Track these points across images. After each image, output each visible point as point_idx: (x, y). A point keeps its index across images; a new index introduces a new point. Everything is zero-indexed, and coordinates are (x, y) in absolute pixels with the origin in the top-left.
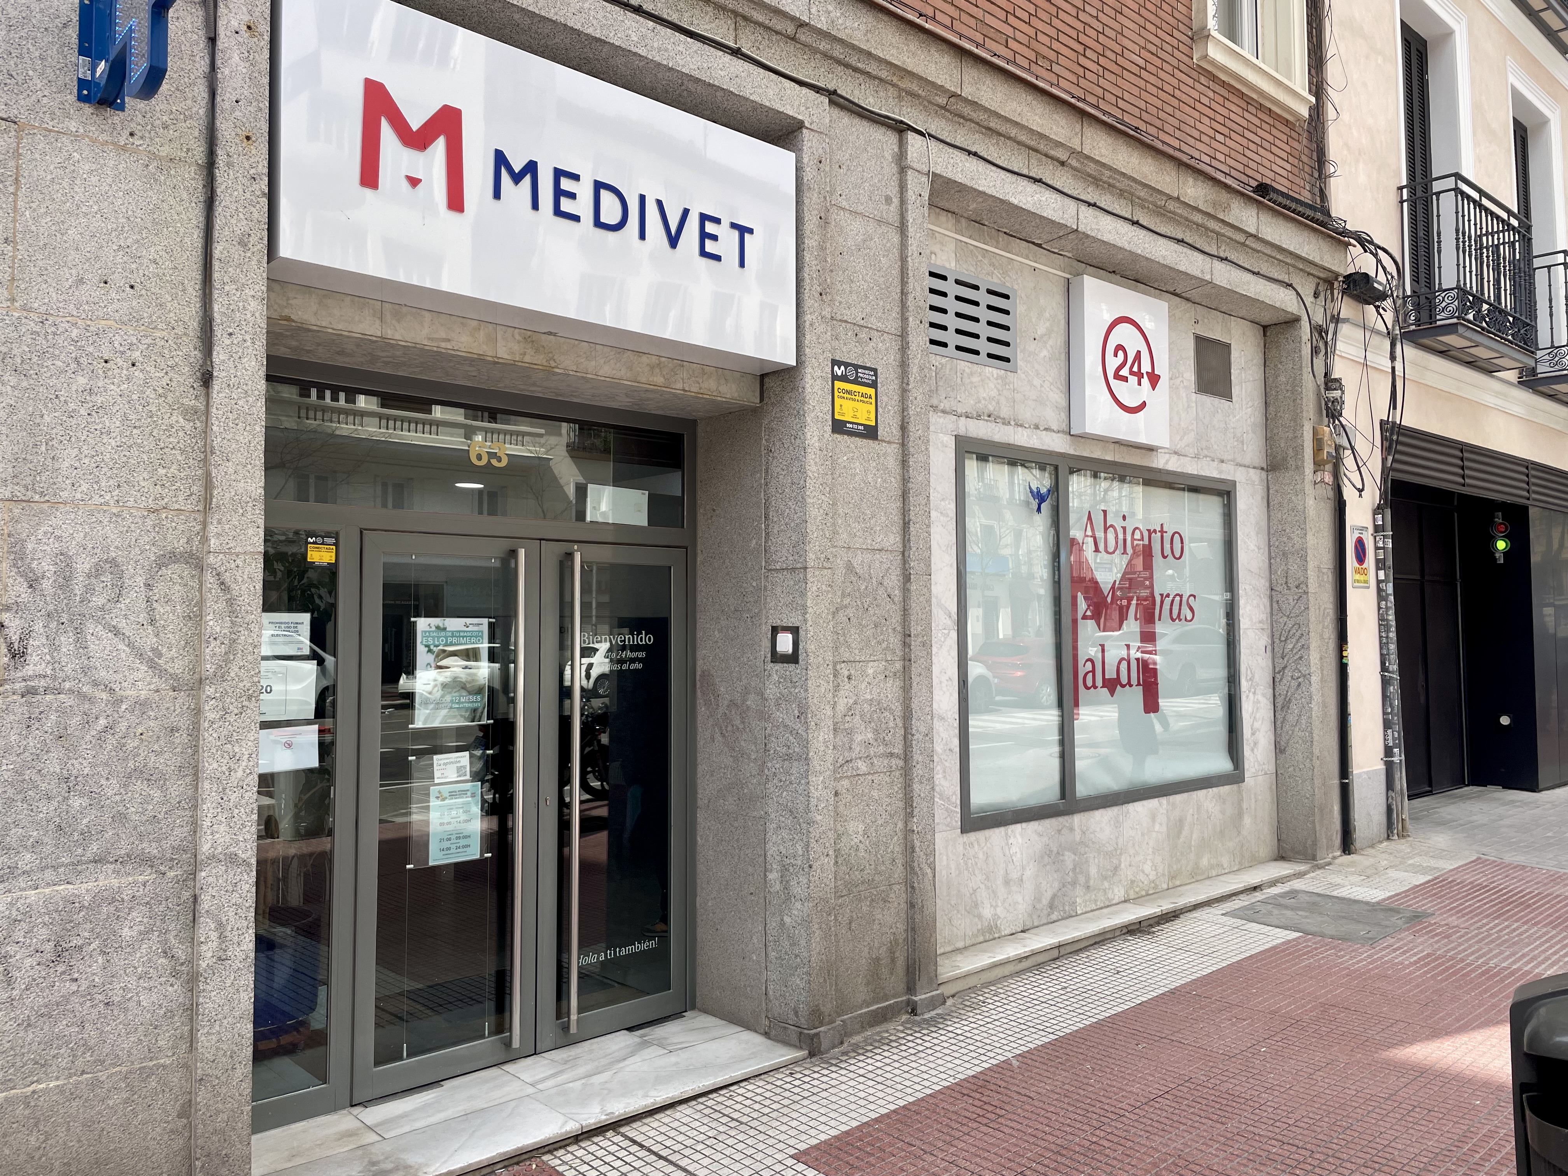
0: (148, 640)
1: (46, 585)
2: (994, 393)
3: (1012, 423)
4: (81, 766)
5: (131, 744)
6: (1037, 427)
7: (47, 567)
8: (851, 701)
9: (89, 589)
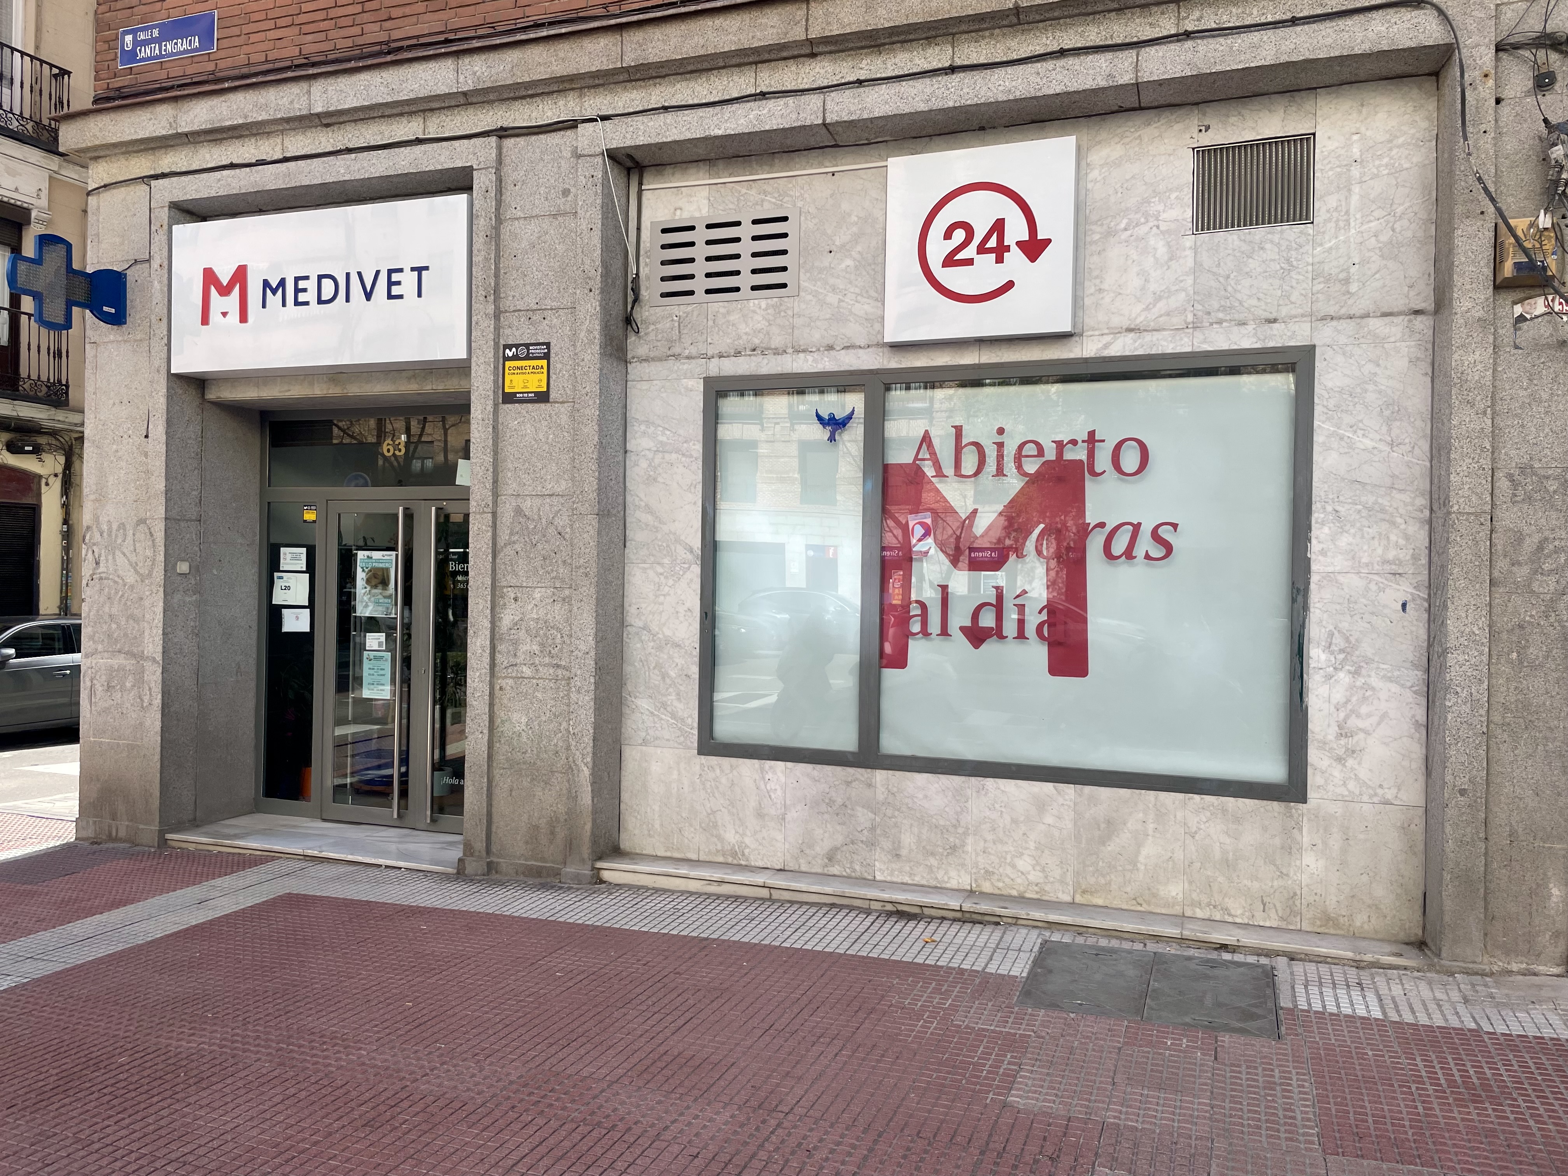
0: (134, 559)
1: (105, 534)
2: (763, 324)
3: (790, 350)
4: (114, 611)
5: (129, 603)
6: (830, 348)
7: (105, 527)
8: (517, 618)
9: (116, 536)
